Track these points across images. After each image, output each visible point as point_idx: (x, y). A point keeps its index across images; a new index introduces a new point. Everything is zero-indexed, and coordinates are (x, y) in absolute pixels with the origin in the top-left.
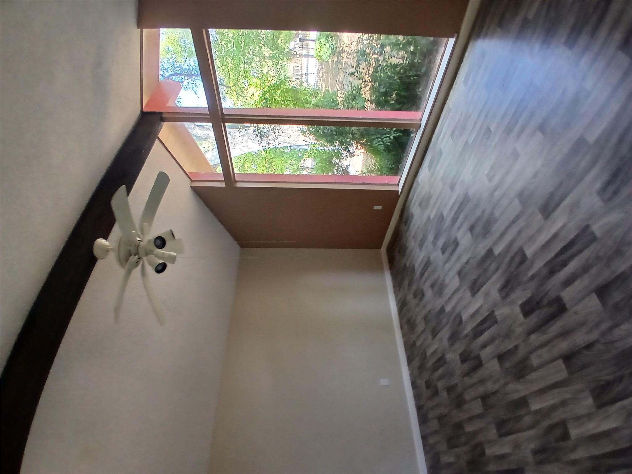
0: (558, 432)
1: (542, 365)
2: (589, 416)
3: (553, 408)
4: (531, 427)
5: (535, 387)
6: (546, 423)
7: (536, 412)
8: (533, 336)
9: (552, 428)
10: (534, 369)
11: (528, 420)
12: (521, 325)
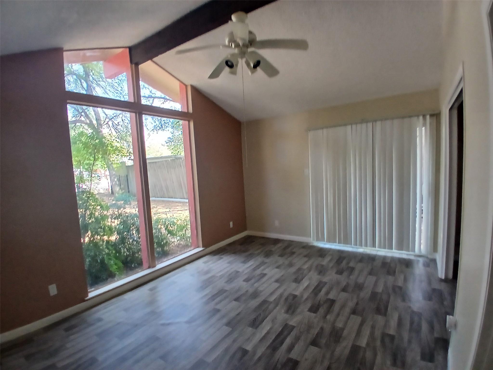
0: (387, 340)
1: (346, 323)
2: (387, 322)
3: (372, 334)
4: (375, 355)
5: (353, 335)
6: (378, 343)
7: (368, 344)
8: (328, 317)
9: (383, 341)
10: (343, 329)
11: (369, 355)
12: (316, 317)
